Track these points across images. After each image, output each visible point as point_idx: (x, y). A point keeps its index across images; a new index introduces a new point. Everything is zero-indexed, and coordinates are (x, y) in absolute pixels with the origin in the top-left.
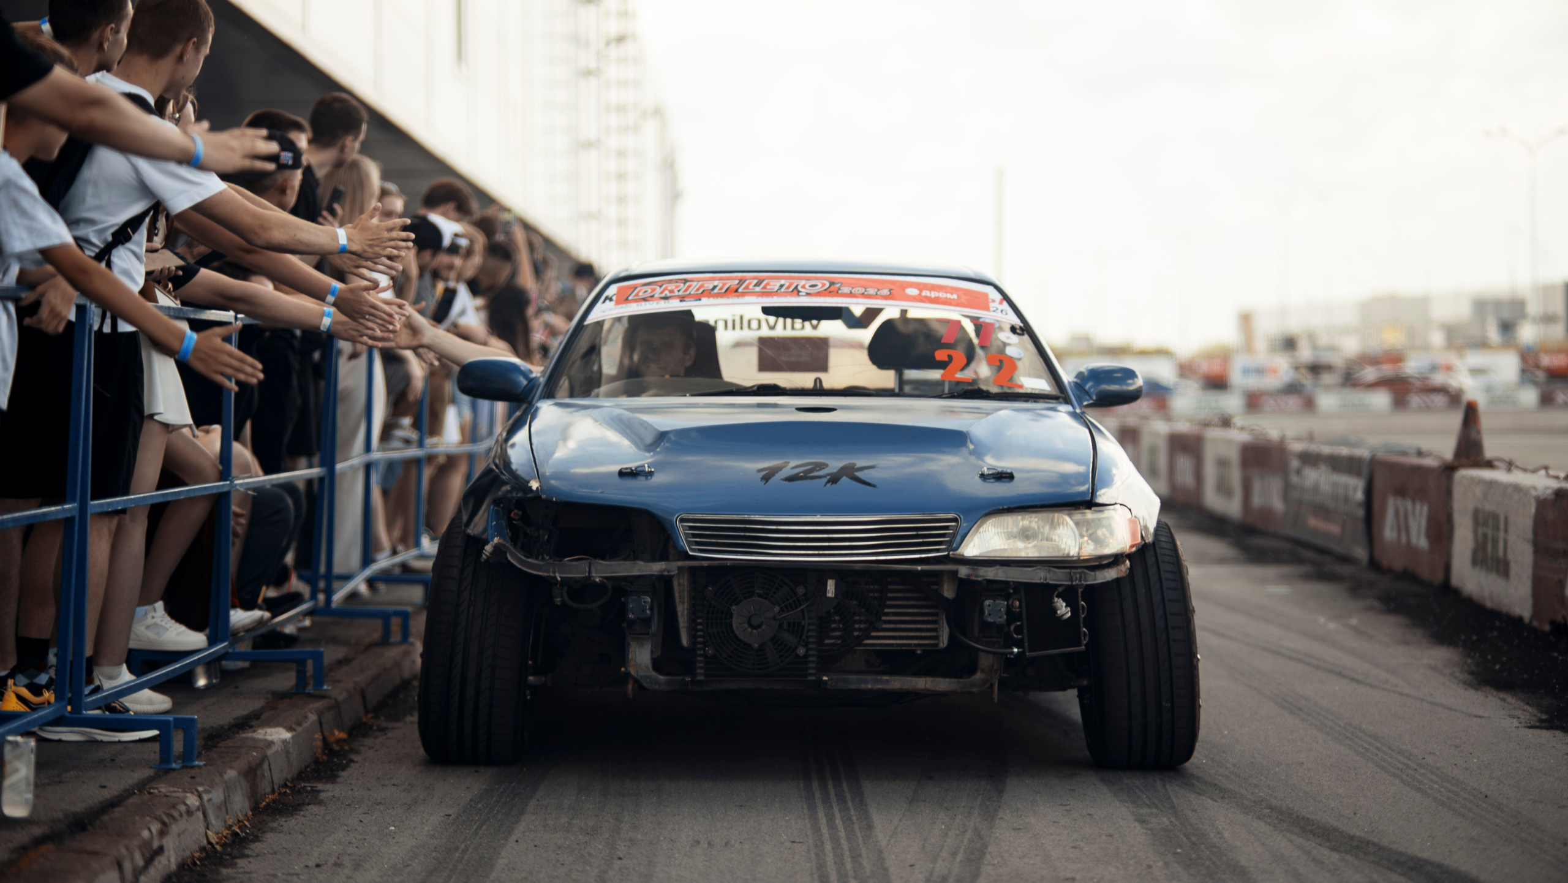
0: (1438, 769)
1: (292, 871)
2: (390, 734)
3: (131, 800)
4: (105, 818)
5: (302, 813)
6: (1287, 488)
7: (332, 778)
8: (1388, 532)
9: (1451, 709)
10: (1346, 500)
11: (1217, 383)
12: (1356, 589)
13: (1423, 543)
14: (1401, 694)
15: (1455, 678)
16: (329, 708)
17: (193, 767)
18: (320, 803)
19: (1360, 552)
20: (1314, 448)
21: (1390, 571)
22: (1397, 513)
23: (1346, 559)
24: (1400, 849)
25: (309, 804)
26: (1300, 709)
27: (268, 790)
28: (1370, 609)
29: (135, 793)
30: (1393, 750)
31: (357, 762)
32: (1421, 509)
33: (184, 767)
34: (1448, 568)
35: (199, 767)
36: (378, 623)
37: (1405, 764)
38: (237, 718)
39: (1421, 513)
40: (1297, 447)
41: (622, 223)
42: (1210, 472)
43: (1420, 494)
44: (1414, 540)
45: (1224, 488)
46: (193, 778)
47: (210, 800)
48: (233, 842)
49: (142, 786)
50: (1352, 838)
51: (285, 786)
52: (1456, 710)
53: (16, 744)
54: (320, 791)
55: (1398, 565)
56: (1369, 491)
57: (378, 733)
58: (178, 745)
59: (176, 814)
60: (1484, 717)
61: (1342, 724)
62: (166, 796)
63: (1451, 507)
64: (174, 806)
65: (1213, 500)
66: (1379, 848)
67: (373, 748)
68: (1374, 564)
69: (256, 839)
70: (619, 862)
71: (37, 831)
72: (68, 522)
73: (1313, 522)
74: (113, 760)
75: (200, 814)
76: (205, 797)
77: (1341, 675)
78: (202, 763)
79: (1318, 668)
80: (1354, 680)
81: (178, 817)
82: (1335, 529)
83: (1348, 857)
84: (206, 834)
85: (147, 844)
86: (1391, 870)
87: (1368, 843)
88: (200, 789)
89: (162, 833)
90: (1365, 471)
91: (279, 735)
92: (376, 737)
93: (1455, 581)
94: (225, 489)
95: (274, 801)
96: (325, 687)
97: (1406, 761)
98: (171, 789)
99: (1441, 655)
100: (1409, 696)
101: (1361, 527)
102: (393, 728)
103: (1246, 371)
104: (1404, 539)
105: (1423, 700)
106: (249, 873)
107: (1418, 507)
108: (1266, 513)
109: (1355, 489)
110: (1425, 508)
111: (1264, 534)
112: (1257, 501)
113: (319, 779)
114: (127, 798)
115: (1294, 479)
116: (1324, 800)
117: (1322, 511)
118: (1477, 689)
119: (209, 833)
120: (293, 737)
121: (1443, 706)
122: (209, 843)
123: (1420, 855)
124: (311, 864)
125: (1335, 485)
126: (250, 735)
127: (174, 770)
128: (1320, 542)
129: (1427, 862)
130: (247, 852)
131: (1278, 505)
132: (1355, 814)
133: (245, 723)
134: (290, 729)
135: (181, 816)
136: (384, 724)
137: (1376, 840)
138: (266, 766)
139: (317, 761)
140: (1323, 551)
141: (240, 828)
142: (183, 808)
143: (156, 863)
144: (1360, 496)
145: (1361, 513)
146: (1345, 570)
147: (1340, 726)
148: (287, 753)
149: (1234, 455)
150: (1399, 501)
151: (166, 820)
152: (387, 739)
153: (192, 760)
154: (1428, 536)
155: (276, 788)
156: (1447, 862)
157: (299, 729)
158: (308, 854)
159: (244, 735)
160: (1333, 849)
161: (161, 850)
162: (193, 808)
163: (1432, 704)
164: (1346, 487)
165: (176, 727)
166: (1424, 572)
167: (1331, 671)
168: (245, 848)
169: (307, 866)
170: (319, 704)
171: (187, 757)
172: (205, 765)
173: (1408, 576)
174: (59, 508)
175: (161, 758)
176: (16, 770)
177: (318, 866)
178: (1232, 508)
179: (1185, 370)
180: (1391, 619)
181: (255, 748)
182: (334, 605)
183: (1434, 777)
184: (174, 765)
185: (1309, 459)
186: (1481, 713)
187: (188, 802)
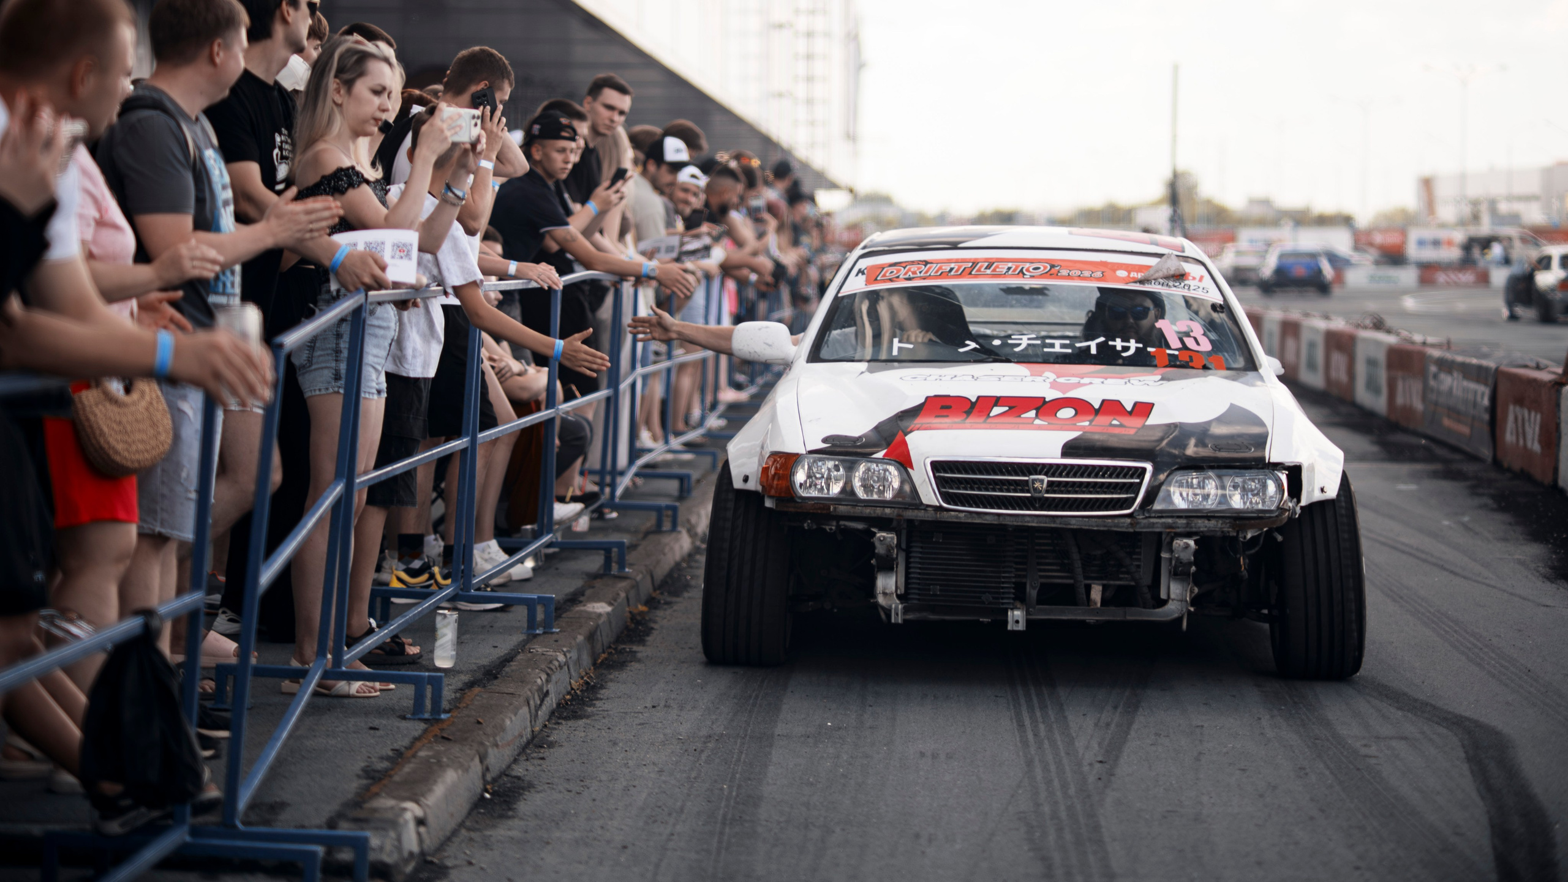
0: (1499, 648)
1: (637, 711)
2: (675, 608)
3: (519, 657)
4: (507, 669)
5: (628, 668)
6: (1426, 390)
7: (642, 641)
8: (1509, 437)
9: (1524, 599)
10: (1475, 404)
11: (1394, 257)
12: (1476, 485)
13: (1536, 447)
14: (1488, 585)
15: (1538, 571)
16: (633, 587)
17: (552, 633)
18: (639, 661)
19: (1486, 452)
20: (1448, 356)
21: (1509, 470)
22: (1516, 419)
23: (1474, 458)
24: (1450, 709)
25: (631, 662)
26: (1401, 598)
27: (601, 651)
28: (1483, 507)
29: (519, 652)
30: (1468, 633)
31: (656, 629)
32: (1535, 416)
33: (545, 633)
34: (1556, 470)
35: (557, 633)
36: (653, 516)
37: (1473, 644)
38: (566, 595)
39: (1535, 420)
40: (1436, 353)
41: (810, 102)
42: (1361, 369)
43: (1534, 405)
44: (1529, 444)
45: (1372, 386)
46: (556, 641)
47: (570, 658)
48: (587, 688)
49: (522, 647)
50: (1416, 700)
51: (610, 647)
52: (1529, 600)
53: (445, 616)
54: (635, 652)
55: (1517, 466)
56: (1493, 398)
57: (665, 607)
58: (540, 616)
59: (553, 667)
60: (1550, 606)
61: (1432, 610)
62: (543, 654)
63: (1559, 418)
64: (551, 662)
65: (1363, 395)
66: (1434, 707)
67: (665, 618)
68: (1497, 463)
69: (602, 687)
70: (870, 708)
71: (465, 678)
72: (464, 451)
73: (1447, 422)
74: (492, 627)
75: (566, 667)
76: (568, 655)
77: (1443, 568)
78: (558, 630)
79: (1425, 561)
80: (1452, 572)
81: (555, 670)
82: (1465, 430)
83: (1410, 715)
84: (570, 682)
85: (540, 689)
86: (1439, 724)
87: (1427, 704)
88: (565, 649)
89: (548, 681)
90: (1491, 381)
91: (602, 608)
92: (665, 610)
93: (1561, 483)
94: (552, 416)
95: (606, 659)
96: (627, 570)
97: (1475, 642)
98: (545, 649)
99: (1534, 550)
100: (1494, 587)
101: (1486, 429)
102: (676, 602)
103: (1421, 243)
104: (1521, 442)
105: (1504, 591)
106: (607, 711)
107: (1533, 414)
108: (1408, 410)
109: (1483, 395)
110: (1539, 417)
111: (1405, 431)
112: (1400, 400)
113: (632, 642)
114: (516, 656)
115: (1432, 383)
116: (1402, 672)
117: (1454, 412)
118: (1552, 582)
119: (572, 681)
120: (613, 610)
121: (1520, 597)
122: (572, 689)
123: (1463, 714)
124: (649, 705)
125: (1466, 390)
126: (582, 608)
127: (539, 635)
128: (1452, 441)
129: (1468, 719)
130: (599, 696)
131: (1419, 405)
132: (1423, 683)
133: (574, 599)
134: (610, 604)
135: (556, 669)
136: (669, 599)
137: (1433, 703)
138: (599, 633)
139: (627, 628)
140: (1455, 449)
141: (588, 678)
142: (556, 663)
143: (545, 702)
144: (1486, 402)
145: (1486, 417)
146: (1470, 468)
147: (1430, 612)
148: (610, 623)
149: (1381, 357)
150: (1518, 409)
151: (549, 671)
152: (675, 611)
153: (552, 628)
154: (1540, 442)
155: (605, 648)
156: (1482, 719)
157: (616, 604)
158: (643, 698)
159: (577, 609)
160: (1399, 708)
161: (547, 693)
162: (563, 664)
163: (1512, 594)
164: (1475, 392)
165: (538, 603)
166: (1537, 473)
167: (1435, 565)
168: (597, 693)
169: (646, 707)
170: (623, 584)
171: (547, 625)
172: (560, 631)
173: (1524, 475)
174: (460, 441)
175: (528, 626)
176: (445, 635)
177: (654, 707)
178: (1379, 404)
179: (1361, 241)
180: (1499, 517)
181: (590, 619)
182: (617, 500)
183: (1493, 655)
184: (538, 632)
185: (1446, 366)
186: (1549, 603)
187: (559, 659)
